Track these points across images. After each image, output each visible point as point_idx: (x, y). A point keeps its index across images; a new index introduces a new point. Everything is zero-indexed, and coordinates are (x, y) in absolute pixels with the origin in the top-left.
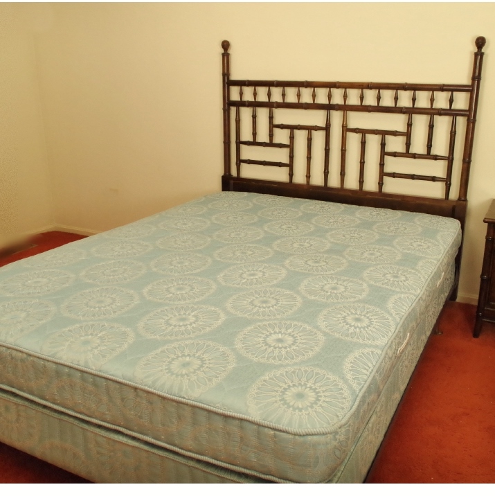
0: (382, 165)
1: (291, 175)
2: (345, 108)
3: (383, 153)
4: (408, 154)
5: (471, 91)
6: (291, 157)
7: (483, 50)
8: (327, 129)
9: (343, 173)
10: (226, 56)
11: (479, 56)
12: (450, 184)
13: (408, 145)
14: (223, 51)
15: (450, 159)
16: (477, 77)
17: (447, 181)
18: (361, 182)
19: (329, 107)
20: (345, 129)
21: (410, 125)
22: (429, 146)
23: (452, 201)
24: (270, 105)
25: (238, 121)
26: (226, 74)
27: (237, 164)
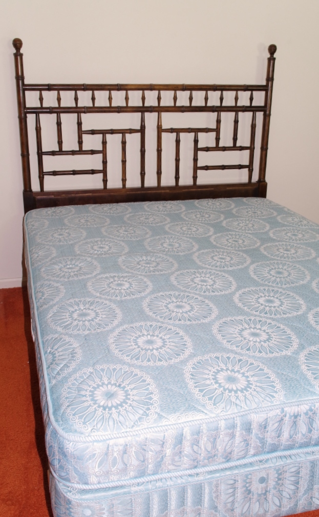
0: (195, 160)
1: (105, 181)
2: (159, 109)
3: (196, 149)
4: (217, 148)
5: (266, 91)
6: (105, 163)
7: (275, 56)
8: (142, 130)
9: (159, 173)
10: (18, 56)
11: (271, 60)
12: (252, 170)
13: (218, 139)
14: (15, 51)
15: (251, 148)
16: (270, 79)
17: (250, 167)
18: (177, 178)
19: (143, 110)
20: (160, 130)
21: (219, 122)
22: (235, 139)
23: (254, 184)
24: (78, 110)
25: (38, 130)
26: (20, 78)
27: (40, 177)
